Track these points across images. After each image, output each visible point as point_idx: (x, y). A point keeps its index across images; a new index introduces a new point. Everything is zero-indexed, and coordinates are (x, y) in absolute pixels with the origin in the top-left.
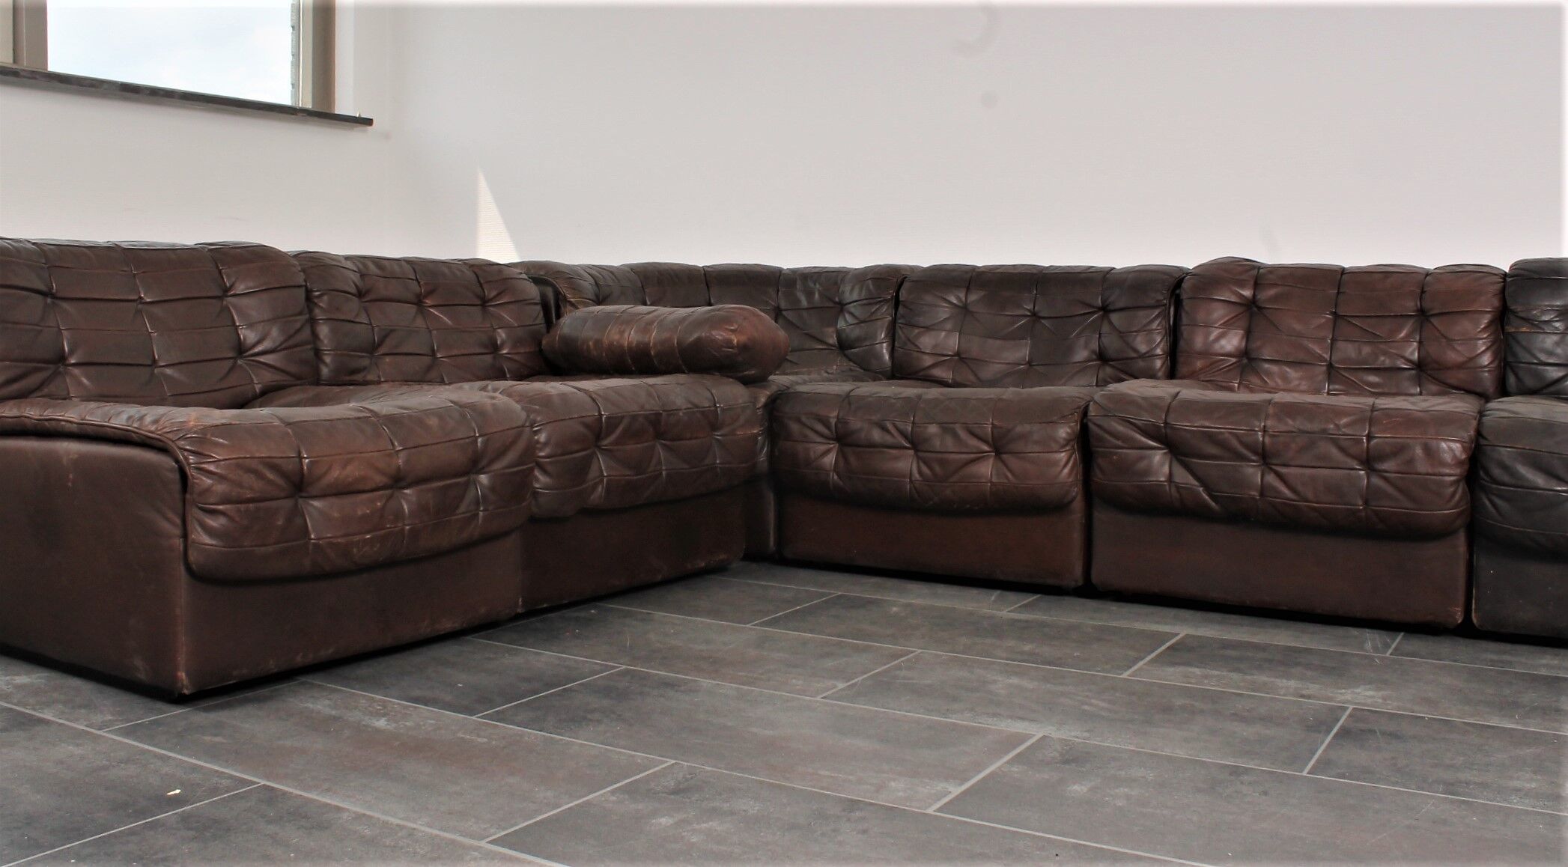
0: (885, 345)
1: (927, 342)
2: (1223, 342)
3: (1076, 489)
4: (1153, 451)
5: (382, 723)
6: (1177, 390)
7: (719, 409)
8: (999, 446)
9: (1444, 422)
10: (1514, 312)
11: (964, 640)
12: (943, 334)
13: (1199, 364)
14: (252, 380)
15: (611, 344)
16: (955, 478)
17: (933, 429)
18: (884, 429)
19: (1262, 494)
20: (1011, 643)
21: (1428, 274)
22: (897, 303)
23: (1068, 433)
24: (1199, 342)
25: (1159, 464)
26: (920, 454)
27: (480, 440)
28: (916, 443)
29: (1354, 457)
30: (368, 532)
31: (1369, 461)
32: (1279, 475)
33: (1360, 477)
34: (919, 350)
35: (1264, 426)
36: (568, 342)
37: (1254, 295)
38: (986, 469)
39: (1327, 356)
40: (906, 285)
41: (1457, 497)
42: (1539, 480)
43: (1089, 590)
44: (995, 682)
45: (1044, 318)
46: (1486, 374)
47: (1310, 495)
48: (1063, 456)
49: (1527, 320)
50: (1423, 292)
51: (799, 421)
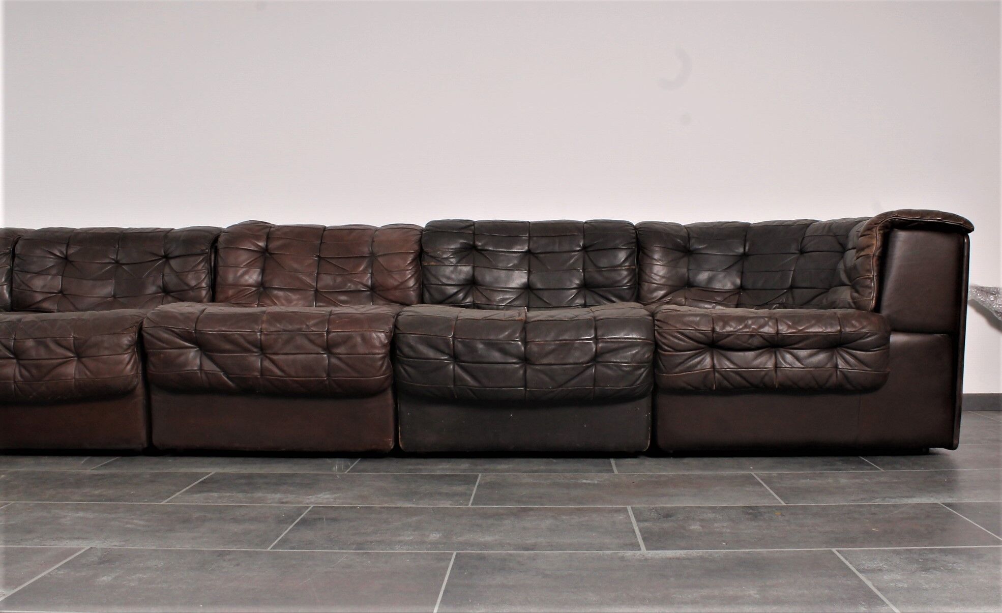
0: (5, 287)
1: (38, 283)
2: (247, 277)
3: (136, 380)
4: (188, 350)
6: (204, 308)
8: (80, 352)
9: (373, 321)
10: (427, 253)
11: (52, 492)
12: (50, 277)
13: (231, 292)
16: (47, 378)
17: (30, 343)
19: (262, 374)
20: (87, 490)
21: (377, 229)
22: (13, 255)
23: (129, 341)
24: (231, 278)
25: (193, 358)
26: (21, 362)
28: (17, 354)
29: (319, 346)
31: (328, 348)
32: (273, 361)
33: (323, 358)
34: (30, 289)
35: (261, 328)
37: (267, 246)
38: (71, 370)
39: (314, 284)
40: (20, 242)
41: (384, 368)
42: (431, 353)
43: (153, 450)
44: (65, 517)
45: (124, 264)
46: (412, 292)
47: (293, 373)
48: (126, 357)
49: (434, 257)
50: (373, 241)
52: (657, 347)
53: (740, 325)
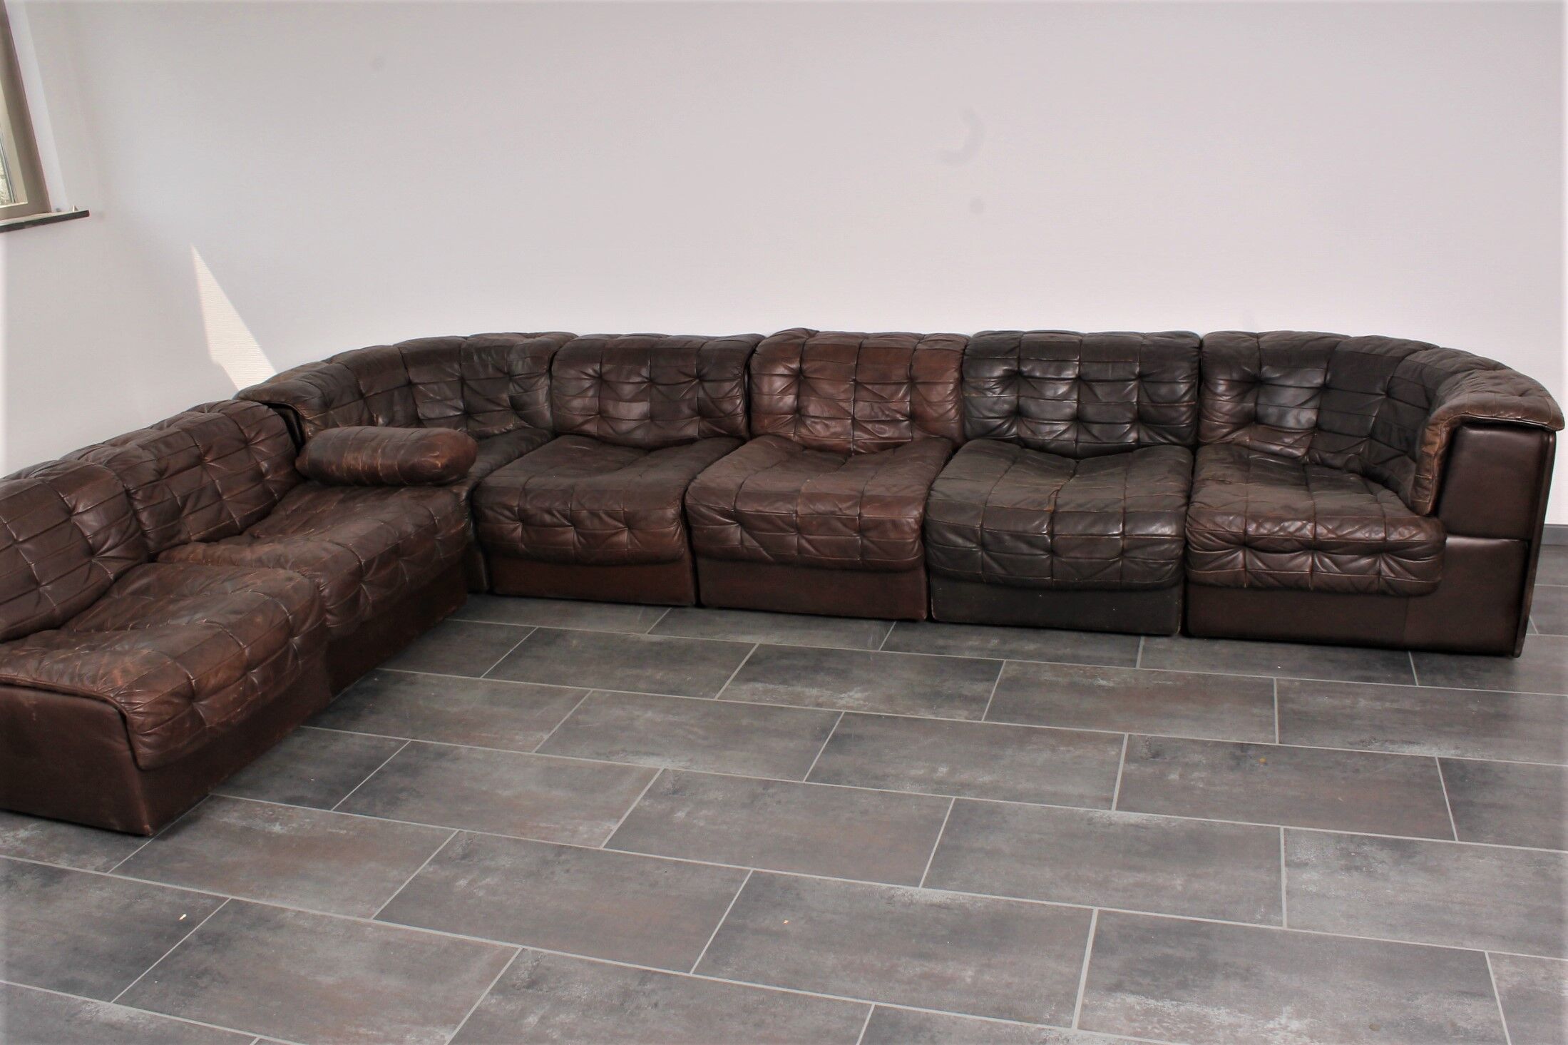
0: (546, 405)
1: (575, 405)
3: (684, 549)
4: (729, 526)
5: (277, 828)
7: (436, 521)
8: (630, 522)
10: (968, 380)
11: (621, 673)
12: (587, 398)
13: (765, 423)
14: (106, 572)
15: (349, 468)
16: (603, 546)
17: (584, 513)
18: (553, 515)
19: (799, 552)
20: (649, 672)
23: (673, 514)
25: (735, 533)
26: (578, 530)
27: (290, 617)
28: (575, 521)
29: (852, 528)
30: (238, 708)
31: (861, 530)
32: (809, 541)
33: (857, 540)
35: (796, 509)
36: (315, 465)
38: (624, 537)
39: (851, 411)
41: (916, 550)
42: (960, 541)
43: (701, 602)
44: (638, 718)
45: (658, 384)
46: (951, 425)
47: (827, 552)
48: (672, 528)
49: (975, 387)
50: (911, 366)
51: (492, 509)
52: (1186, 544)
53: (1276, 526)
